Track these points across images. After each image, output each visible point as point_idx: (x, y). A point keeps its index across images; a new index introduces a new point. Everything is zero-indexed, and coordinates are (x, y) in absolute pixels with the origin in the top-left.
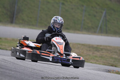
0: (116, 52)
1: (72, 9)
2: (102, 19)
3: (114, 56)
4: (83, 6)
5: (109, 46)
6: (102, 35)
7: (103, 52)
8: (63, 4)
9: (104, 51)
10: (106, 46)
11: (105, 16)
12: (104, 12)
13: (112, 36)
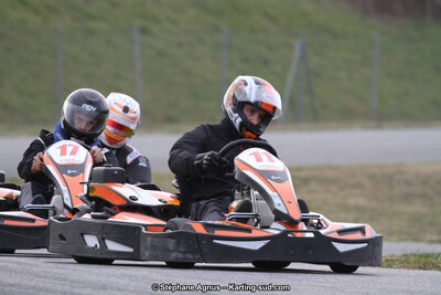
0: (357, 186)
1: (180, 45)
2: (293, 69)
3: (352, 201)
4: (217, 30)
5: (331, 167)
6: (298, 130)
7: (311, 192)
8: (144, 31)
9: (314, 186)
10: (320, 168)
11: (304, 58)
12: (297, 44)
13: (336, 129)
